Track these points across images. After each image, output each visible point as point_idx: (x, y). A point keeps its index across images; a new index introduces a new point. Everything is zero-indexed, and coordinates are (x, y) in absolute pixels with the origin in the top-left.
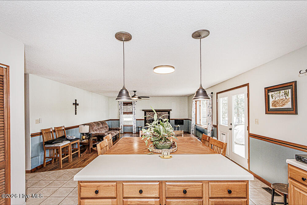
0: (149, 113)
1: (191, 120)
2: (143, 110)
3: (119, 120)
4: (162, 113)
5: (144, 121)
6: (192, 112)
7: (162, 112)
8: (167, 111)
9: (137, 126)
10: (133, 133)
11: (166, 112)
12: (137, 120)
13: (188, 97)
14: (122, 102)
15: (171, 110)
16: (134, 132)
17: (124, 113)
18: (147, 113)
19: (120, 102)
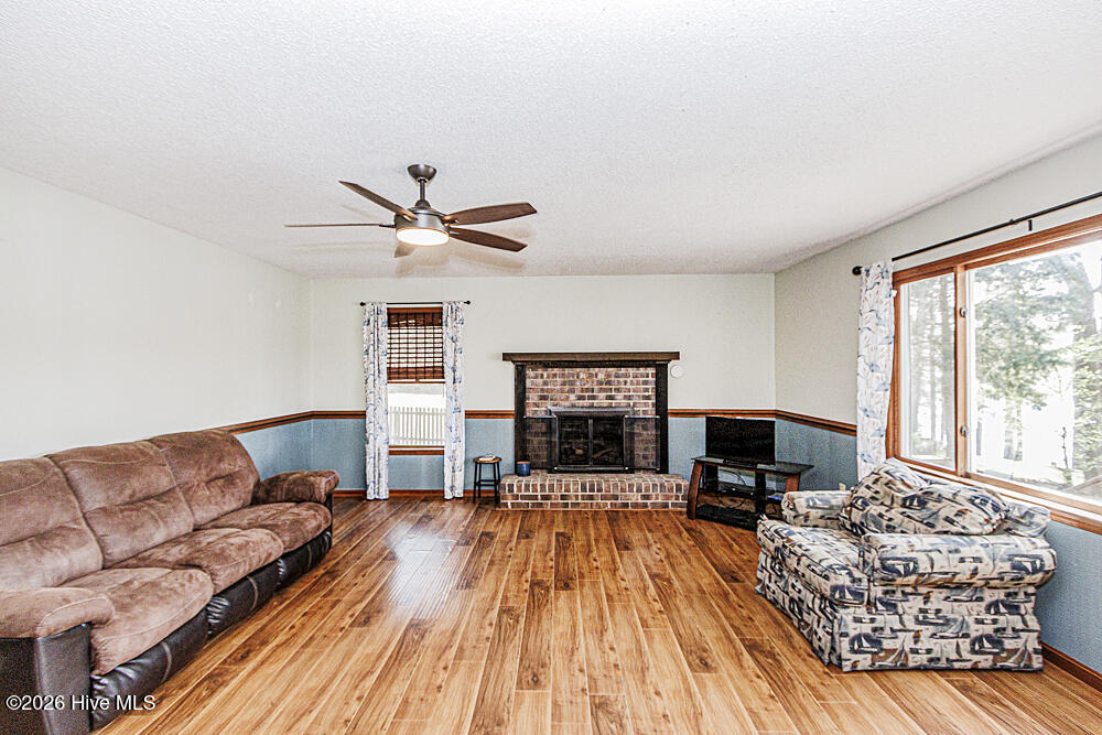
0: (540, 371)
1: (851, 430)
2: (506, 357)
3: (363, 415)
4: (617, 376)
5: (510, 422)
6: (862, 366)
7: (623, 370)
8: (646, 364)
9: (473, 455)
10: (448, 495)
11: (642, 370)
12: (469, 415)
13: (776, 274)
14: (384, 308)
15: (676, 356)
16: (452, 488)
17: (395, 374)
18: (530, 373)
19: (369, 307)
